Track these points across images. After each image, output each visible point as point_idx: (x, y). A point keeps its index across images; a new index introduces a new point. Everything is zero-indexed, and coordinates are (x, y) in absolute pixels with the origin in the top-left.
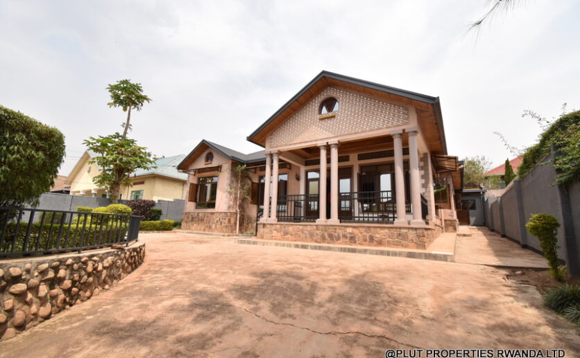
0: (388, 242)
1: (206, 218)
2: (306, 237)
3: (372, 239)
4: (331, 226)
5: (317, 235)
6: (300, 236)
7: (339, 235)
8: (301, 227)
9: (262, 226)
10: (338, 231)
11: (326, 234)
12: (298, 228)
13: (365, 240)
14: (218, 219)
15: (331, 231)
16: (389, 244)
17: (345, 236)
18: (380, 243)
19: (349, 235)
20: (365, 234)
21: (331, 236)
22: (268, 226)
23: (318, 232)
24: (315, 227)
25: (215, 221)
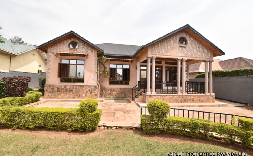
0: (205, 101)
1: (74, 89)
2: (174, 101)
3: (200, 100)
4: (185, 96)
5: (179, 100)
6: (171, 101)
7: (188, 99)
8: (171, 97)
9: (149, 97)
10: (188, 97)
11: (183, 99)
12: (170, 97)
13: (197, 101)
14: (88, 90)
15: (185, 98)
16: (205, 102)
17: (190, 100)
18: (202, 102)
19: (192, 99)
20: (197, 98)
21: (185, 100)
22: (153, 96)
23: (179, 98)
24: (178, 96)
25: (85, 92)
